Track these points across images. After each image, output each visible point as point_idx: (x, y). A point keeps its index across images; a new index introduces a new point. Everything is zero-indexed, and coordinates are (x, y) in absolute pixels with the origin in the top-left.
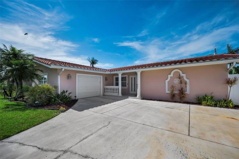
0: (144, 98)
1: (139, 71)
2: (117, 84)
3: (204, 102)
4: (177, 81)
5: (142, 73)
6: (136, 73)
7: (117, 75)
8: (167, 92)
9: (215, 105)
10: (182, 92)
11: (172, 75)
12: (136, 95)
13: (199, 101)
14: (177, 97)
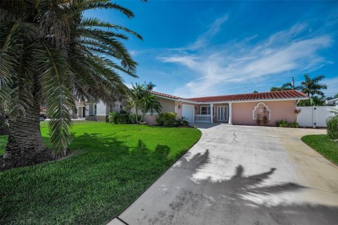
0: (234, 123)
1: (230, 103)
2: (210, 113)
3: (280, 125)
4: (261, 111)
5: (232, 104)
6: (228, 104)
7: (209, 105)
8: (254, 118)
9: (288, 127)
10: (265, 118)
11: (258, 106)
12: (227, 122)
13: (277, 125)
14: (262, 123)
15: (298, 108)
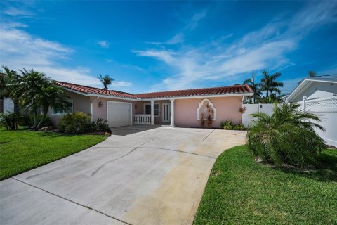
0: (177, 125)
1: (172, 99)
2: (149, 112)
3: (225, 127)
4: (206, 109)
5: (175, 101)
6: (169, 101)
7: (149, 102)
8: (198, 119)
9: (232, 129)
10: (210, 119)
11: (202, 104)
12: (169, 124)
13: (222, 127)
14: (206, 124)
15: (243, 106)
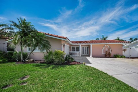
0: (93, 57)
3: (117, 57)
4: (107, 49)
6: (90, 45)
7: (79, 45)
8: (103, 54)
11: (105, 47)
12: (90, 56)
